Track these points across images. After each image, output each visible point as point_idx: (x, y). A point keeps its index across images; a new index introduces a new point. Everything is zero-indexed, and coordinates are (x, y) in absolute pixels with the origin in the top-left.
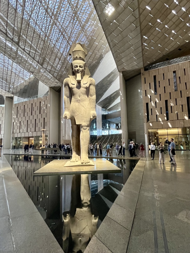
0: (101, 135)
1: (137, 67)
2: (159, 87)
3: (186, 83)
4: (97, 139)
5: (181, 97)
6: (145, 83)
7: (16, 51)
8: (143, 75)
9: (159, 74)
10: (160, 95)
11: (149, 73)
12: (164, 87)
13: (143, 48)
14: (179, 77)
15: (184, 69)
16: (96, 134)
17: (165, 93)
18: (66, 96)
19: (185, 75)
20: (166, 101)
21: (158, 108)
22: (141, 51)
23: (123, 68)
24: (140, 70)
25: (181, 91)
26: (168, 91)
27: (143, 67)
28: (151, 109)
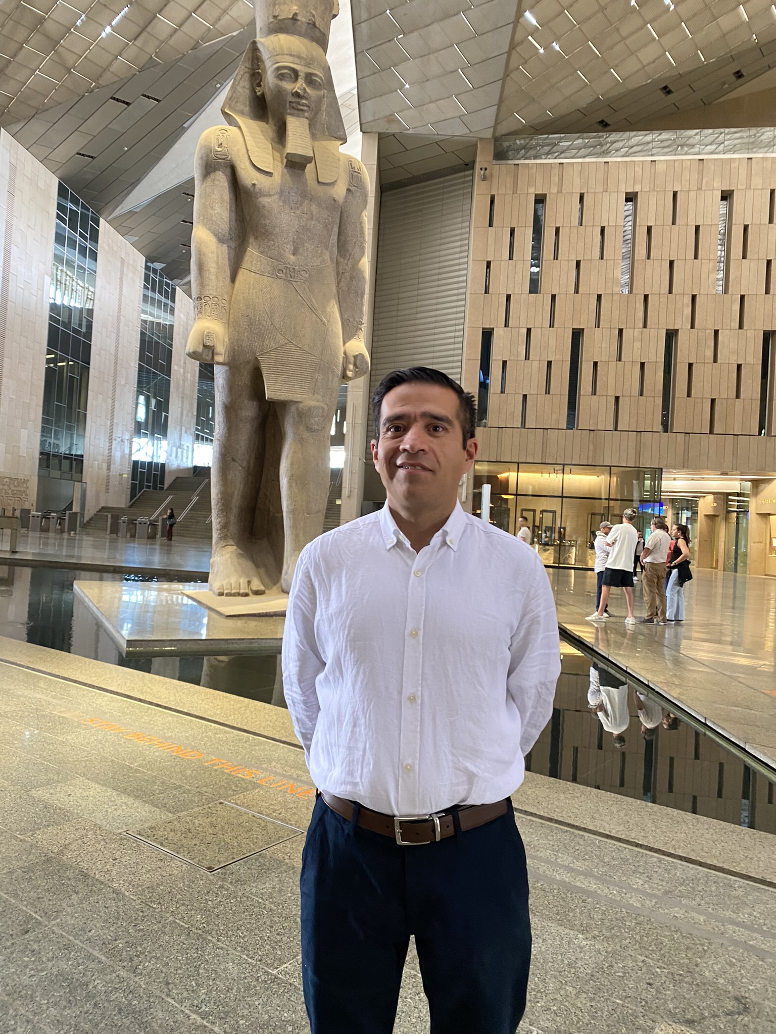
0: (190, 465)
1: (459, 131)
2: (556, 257)
3: (671, 263)
4: (166, 486)
5: (645, 326)
6: (491, 225)
8: (484, 178)
9: (560, 191)
10: (553, 297)
11: (516, 177)
12: (578, 263)
13: (519, 36)
14: (649, 229)
15: (675, 194)
16: (162, 460)
17: (577, 291)
18: (209, 229)
19: (674, 223)
20: (577, 335)
21: (536, 364)
22: (506, 49)
23: (391, 119)
24: (472, 148)
25: (646, 297)
26: (592, 284)
27: (489, 134)
28: (505, 363)
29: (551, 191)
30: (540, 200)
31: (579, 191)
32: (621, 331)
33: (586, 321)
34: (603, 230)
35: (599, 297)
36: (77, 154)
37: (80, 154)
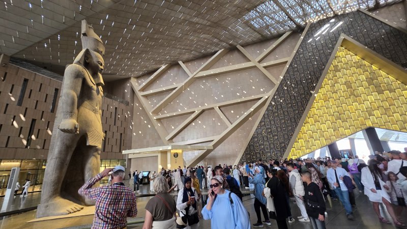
2: (29, 97)
6: (3, 81)
8: (4, 66)
9: (34, 80)
10: (27, 108)
11: (18, 71)
12: (37, 101)
13: (42, 42)
20: (34, 121)
22: (37, 42)
26: (41, 107)
27: (10, 54)
29: (31, 79)
30: (26, 81)
31: (40, 82)
32: (49, 122)
33: (37, 117)
34: (47, 95)
35: (43, 112)
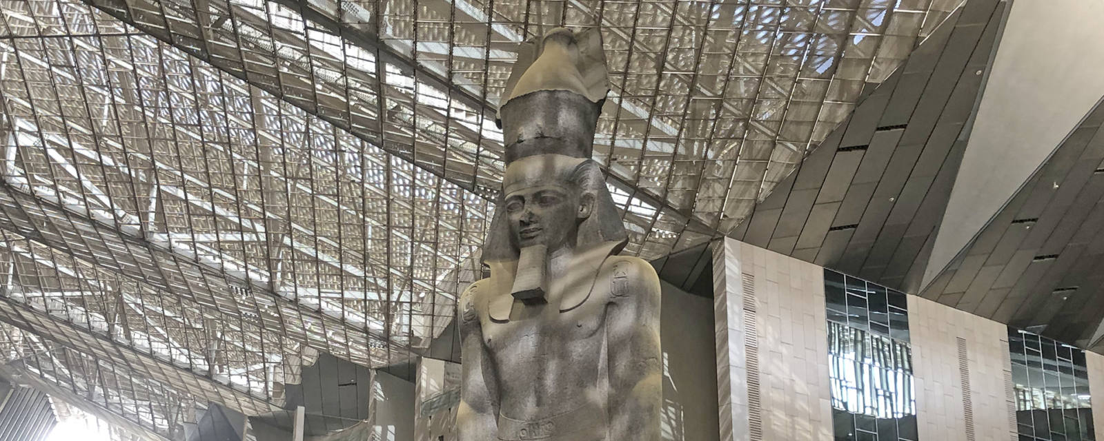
7: (374, 76)
36: (831, 229)
37: (835, 229)
